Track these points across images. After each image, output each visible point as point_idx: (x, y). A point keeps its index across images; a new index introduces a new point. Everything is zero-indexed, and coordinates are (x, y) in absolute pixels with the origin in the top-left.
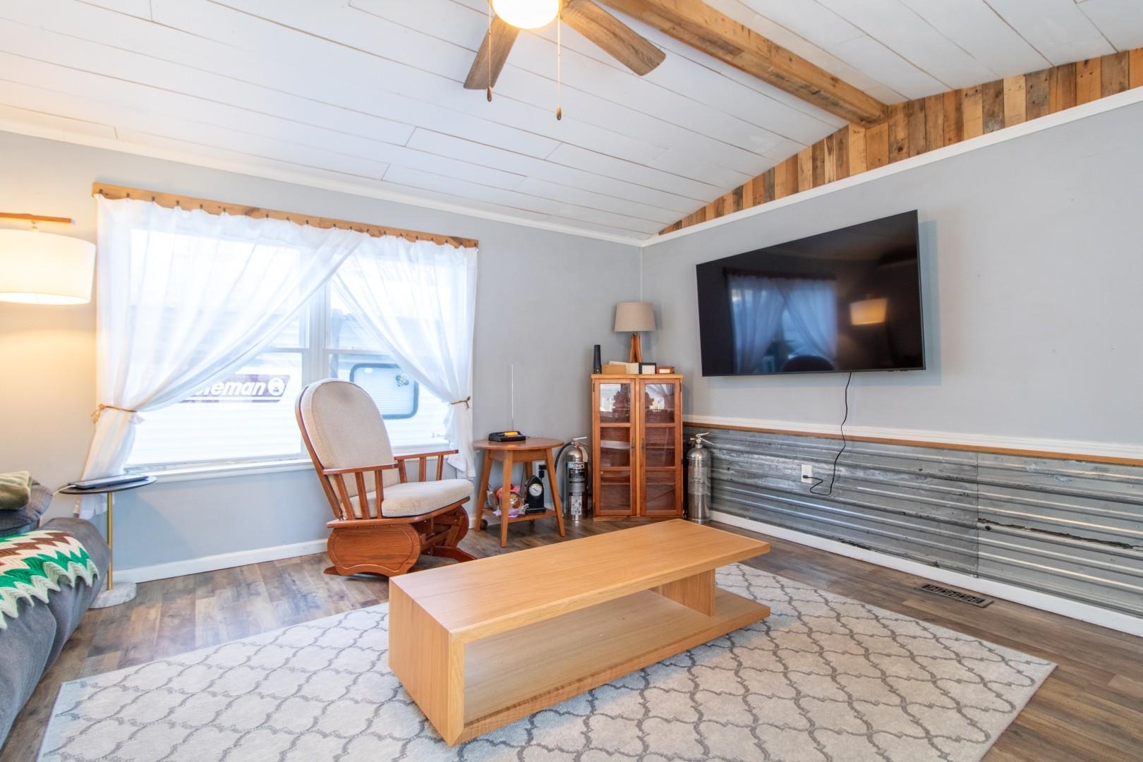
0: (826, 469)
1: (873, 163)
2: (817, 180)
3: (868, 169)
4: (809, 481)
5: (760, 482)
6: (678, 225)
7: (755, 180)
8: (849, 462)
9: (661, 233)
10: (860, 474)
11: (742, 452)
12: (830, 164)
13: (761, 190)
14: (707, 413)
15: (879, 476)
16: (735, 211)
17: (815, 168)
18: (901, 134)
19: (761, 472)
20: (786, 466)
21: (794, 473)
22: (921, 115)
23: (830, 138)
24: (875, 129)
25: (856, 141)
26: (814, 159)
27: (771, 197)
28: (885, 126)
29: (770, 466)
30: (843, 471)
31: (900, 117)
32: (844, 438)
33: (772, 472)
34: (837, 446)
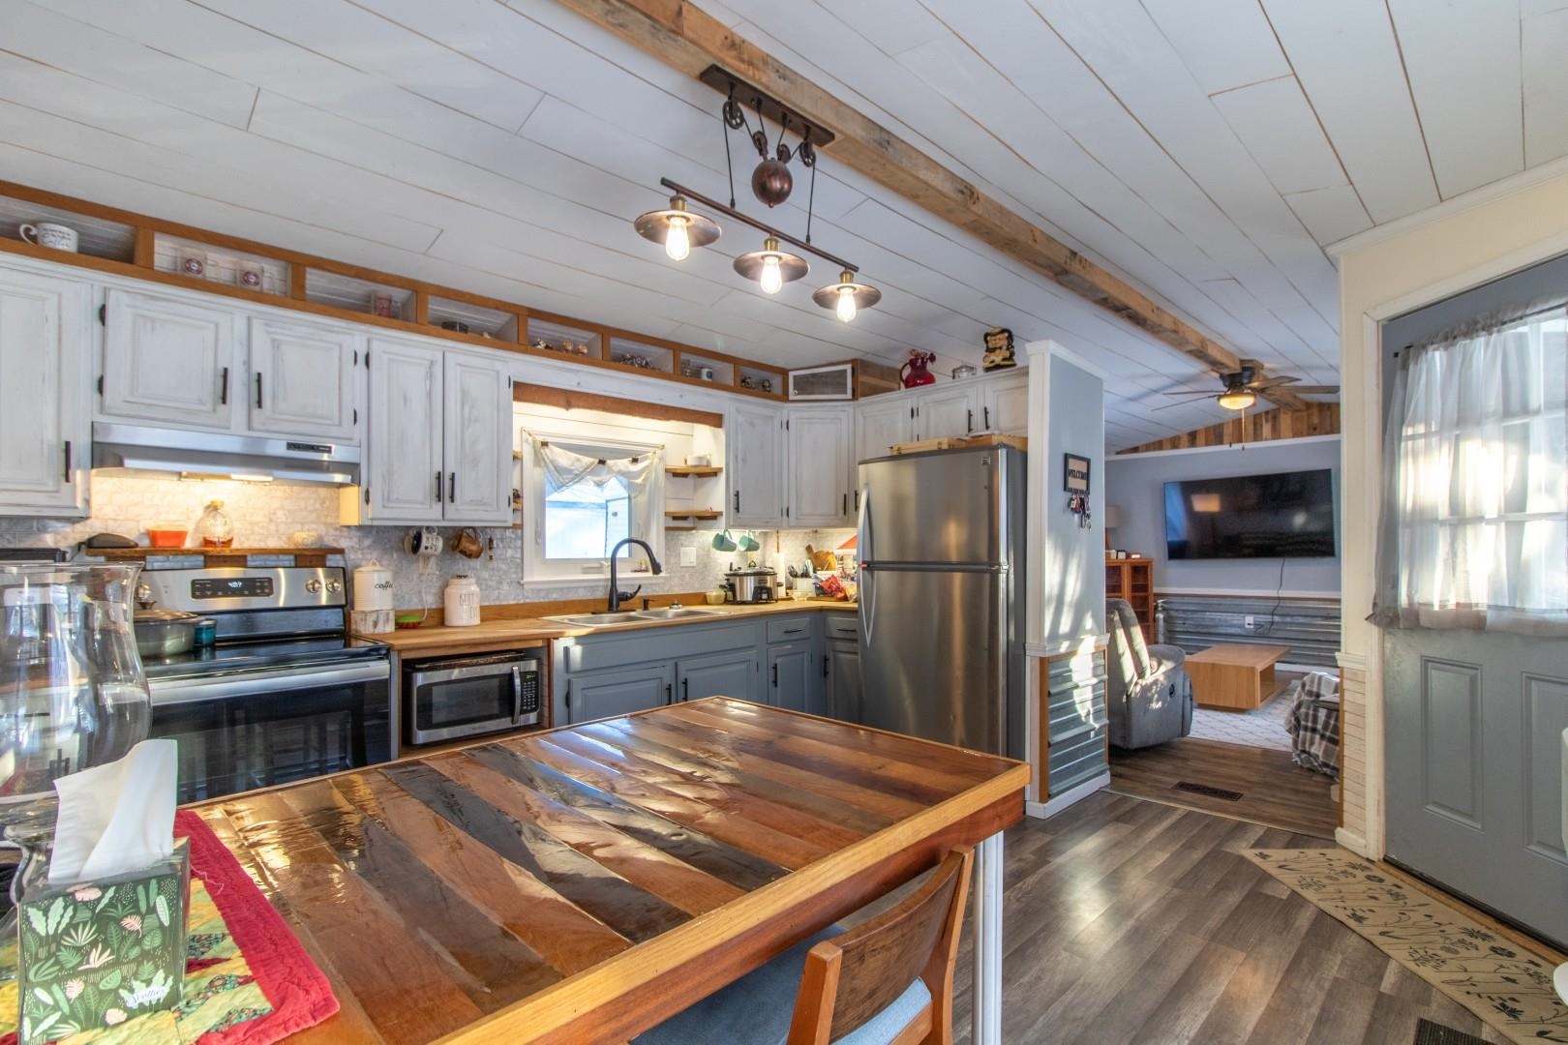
0: (1264, 619)
1: (1296, 434)
2: (1257, 437)
3: (1294, 437)
4: (1252, 627)
5: (1212, 630)
6: (1135, 450)
7: (1207, 430)
8: (1280, 613)
9: (1118, 453)
10: (1289, 619)
11: (1197, 611)
12: (1266, 429)
13: (1212, 437)
14: (1165, 585)
15: (1301, 620)
16: (1189, 447)
17: (1255, 429)
18: (1316, 420)
19: (1211, 623)
20: (1235, 619)
21: (1240, 622)
22: (1328, 413)
23: (1267, 413)
24: (1299, 414)
25: (1285, 420)
26: (1255, 424)
27: (1221, 442)
28: (1305, 414)
29: (1220, 619)
30: (1277, 619)
31: (1315, 411)
32: (1279, 598)
33: (1222, 623)
34: (1276, 603)
